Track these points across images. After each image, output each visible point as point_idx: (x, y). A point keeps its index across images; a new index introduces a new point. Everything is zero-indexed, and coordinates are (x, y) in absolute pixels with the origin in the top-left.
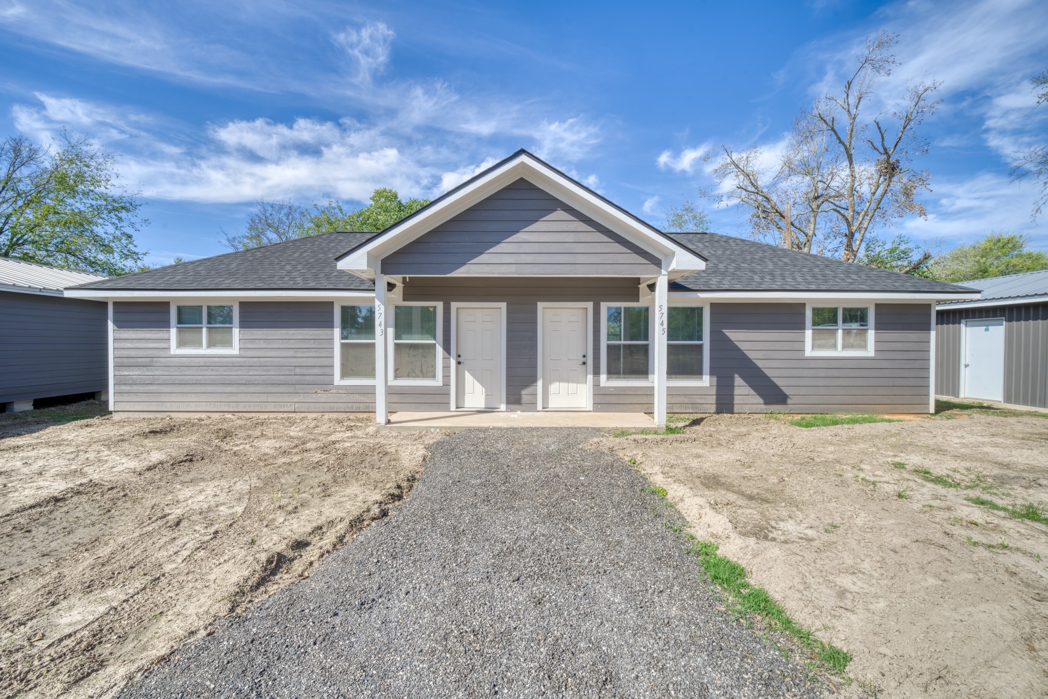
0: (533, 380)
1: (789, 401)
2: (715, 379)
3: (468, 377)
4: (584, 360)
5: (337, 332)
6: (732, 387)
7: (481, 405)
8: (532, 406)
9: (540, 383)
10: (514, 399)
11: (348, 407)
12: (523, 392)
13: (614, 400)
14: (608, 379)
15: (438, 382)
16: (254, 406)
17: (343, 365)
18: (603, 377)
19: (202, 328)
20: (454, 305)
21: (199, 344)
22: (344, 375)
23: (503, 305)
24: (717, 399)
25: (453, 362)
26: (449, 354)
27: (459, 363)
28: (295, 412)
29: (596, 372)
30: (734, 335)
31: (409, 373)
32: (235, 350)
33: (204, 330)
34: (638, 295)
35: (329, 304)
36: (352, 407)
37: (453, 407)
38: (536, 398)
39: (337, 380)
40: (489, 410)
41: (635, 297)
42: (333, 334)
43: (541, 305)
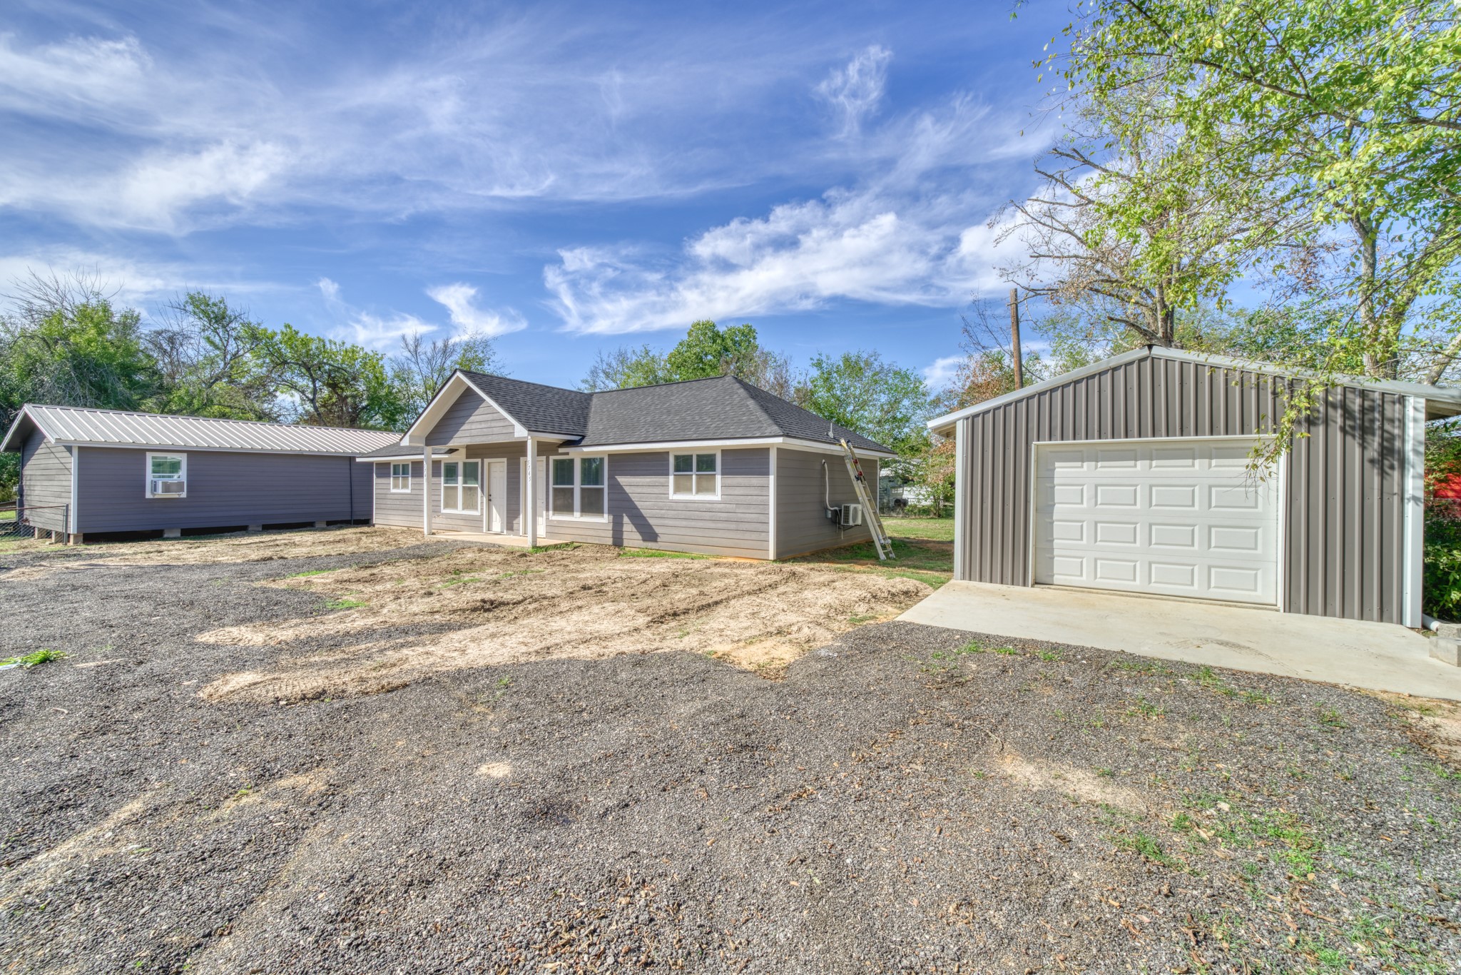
1: (659, 539)
2: (611, 517)
3: (493, 510)
4: (542, 500)
6: (621, 524)
7: (498, 529)
8: (518, 531)
10: (510, 526)
12: (514, 522)
14: (553, 514)
15: (477, 513)
17: (444, 500)
18: (551, 512)
20: (485, 460)
22: (445, 507)
23: (505, 460)
24: (613, 534)
25: (486, 500)
26: (484, 494)
27: (490, 500)
29: (547, 510)
30: (622, 480)
31: (469, 506)
37: (485, 529)
40: (501, 533)
43: (523, 459)
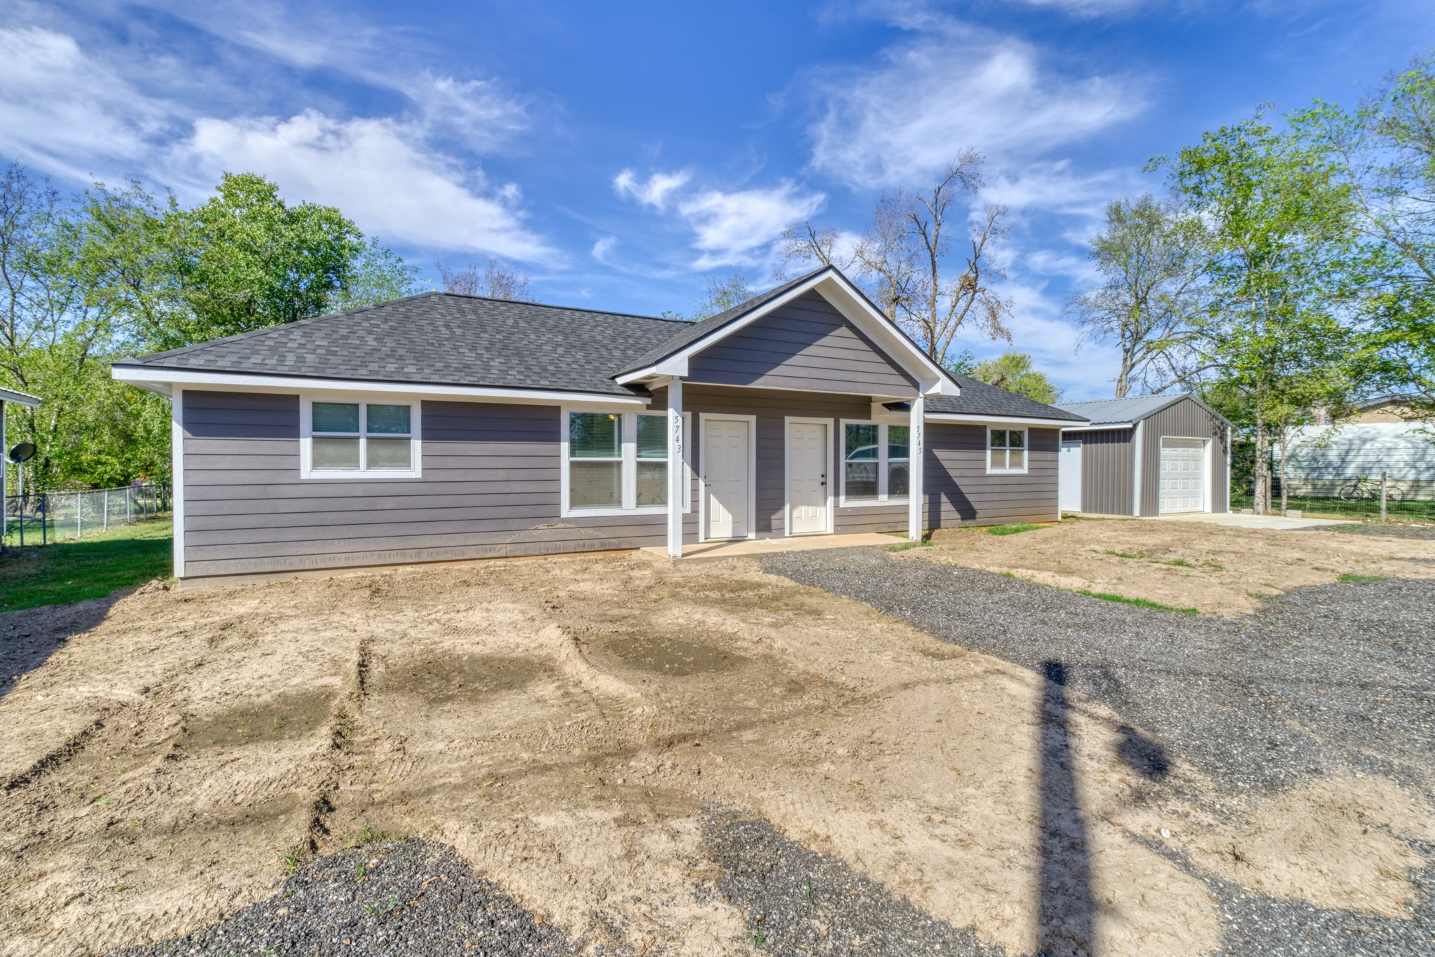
0: (780, 506)
1: (977, 516)
3: (714, 500)
4: (823, 480)
5: (565, 446)
7: (728, 533)
8: (780, 533)
9: (787, 508)
10: (764, 526)
11: (579, 545)
12: (773, 517)
13: (851, 521)
14: (847, 499)
16: (446, 552)
17: (572, 490)
18: (842, 498)
19: (358, 438)
20: (703, 416)
21: (354, 463)
22: (574, 504)
23: (752, 419)
24: (929, 516)
25: (702, 484)
26: (698, 474)
27: (708, 486)
28: (506, 557)
29: (837, 494)
31: (654, 499)
32: (415, 471)
33: (363, 442)
34: (870, 413)
35: (555, 410)
36: (584, 545)
37: (701, 538)
38: (783, 523)
39: (566, 511)
40: (735, 540)
41: (867, 415)
42: (559, 449)
43: (788, 419)
